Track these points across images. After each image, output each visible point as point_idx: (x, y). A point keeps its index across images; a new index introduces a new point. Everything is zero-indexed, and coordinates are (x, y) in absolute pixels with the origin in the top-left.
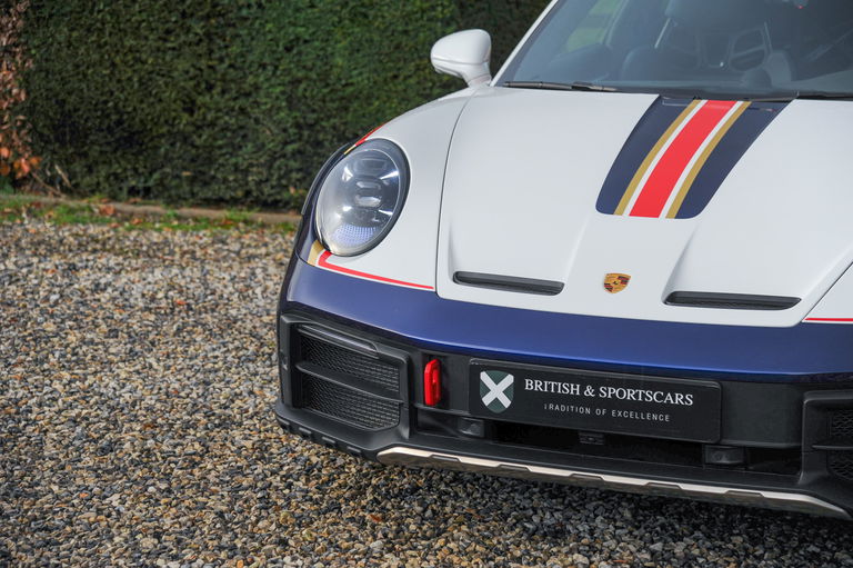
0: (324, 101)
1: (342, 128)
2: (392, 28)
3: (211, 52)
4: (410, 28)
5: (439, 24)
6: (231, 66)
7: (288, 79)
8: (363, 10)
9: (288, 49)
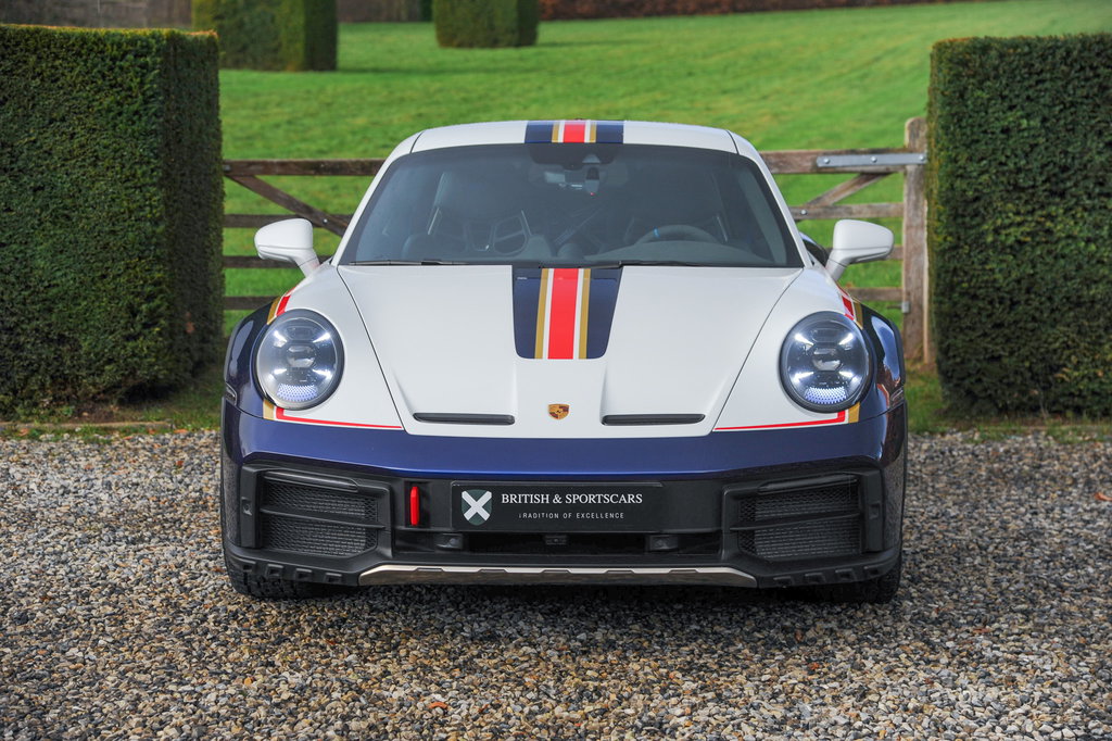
0: (24, 304)
1: (46, 330)
2: (98, 228)
4: (117, 228)
5: (148, 224)
8: (66, 212)
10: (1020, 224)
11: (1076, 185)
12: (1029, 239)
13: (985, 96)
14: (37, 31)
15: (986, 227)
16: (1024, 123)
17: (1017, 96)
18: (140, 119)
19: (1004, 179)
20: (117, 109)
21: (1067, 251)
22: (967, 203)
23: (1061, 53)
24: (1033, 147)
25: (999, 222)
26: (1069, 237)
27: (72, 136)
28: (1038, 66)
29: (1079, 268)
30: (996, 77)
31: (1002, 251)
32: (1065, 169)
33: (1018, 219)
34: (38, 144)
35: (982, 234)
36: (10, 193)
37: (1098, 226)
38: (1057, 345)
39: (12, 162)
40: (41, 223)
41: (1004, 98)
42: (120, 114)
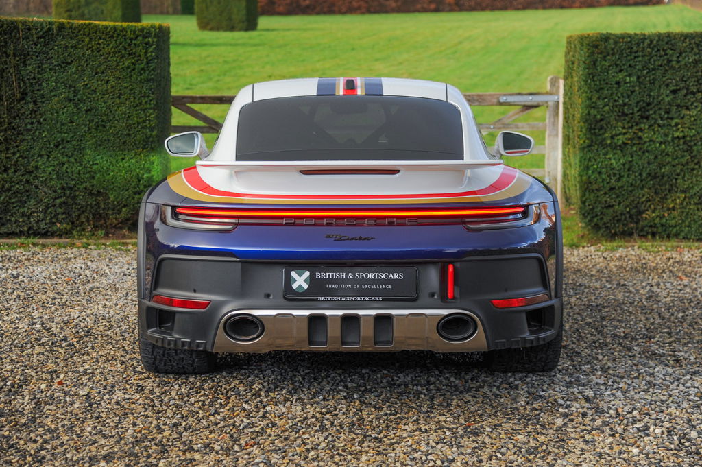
0: (79, 174)
1: (91, 188)
2: (120, 132)
3: (8, 149)
4: (131, 132)
5: (148, 130)
6: (20, 156)
7: (56, 162)
8: (103, 123)
9: (57, 146)
10: (625, 134)
11: (655, 113)
12: (629, 142)
13: (607, 64)
14: (90, 24)
15: (607, 135)
16: (628, 79)
17: (624, 65)
18: (144, 73)
19: (617, 109)
20: (132, 67)
21: (649, 149)
22: (597, 122)
23: (647, 42)
24: (633, 92)
25: (614, 132)
26: (651, 141)
27: (108, 81)
28: (635, 49)
29: (656, 157)
30: (613, 54)
31: (615, 149)
32: (649, 104)
33: (624, 131)
34: (89, 86)
35: (604, 139)
36: (73, 113)
37: (666, 135)
38: (644, 199)
39: (74, 96)
40: (89, 129)
41: (617, 65)
42: (134, 70)
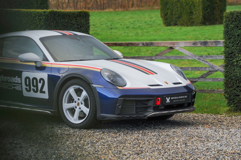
13: (233, 26)
15: (234, 60)
19: (238, 48)
22: (229, 54)
25: (237, 59)
30: (236, 21)
35: (233, 63)
41: (237, 27)
